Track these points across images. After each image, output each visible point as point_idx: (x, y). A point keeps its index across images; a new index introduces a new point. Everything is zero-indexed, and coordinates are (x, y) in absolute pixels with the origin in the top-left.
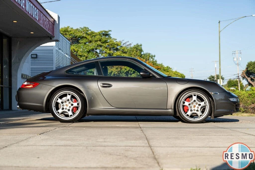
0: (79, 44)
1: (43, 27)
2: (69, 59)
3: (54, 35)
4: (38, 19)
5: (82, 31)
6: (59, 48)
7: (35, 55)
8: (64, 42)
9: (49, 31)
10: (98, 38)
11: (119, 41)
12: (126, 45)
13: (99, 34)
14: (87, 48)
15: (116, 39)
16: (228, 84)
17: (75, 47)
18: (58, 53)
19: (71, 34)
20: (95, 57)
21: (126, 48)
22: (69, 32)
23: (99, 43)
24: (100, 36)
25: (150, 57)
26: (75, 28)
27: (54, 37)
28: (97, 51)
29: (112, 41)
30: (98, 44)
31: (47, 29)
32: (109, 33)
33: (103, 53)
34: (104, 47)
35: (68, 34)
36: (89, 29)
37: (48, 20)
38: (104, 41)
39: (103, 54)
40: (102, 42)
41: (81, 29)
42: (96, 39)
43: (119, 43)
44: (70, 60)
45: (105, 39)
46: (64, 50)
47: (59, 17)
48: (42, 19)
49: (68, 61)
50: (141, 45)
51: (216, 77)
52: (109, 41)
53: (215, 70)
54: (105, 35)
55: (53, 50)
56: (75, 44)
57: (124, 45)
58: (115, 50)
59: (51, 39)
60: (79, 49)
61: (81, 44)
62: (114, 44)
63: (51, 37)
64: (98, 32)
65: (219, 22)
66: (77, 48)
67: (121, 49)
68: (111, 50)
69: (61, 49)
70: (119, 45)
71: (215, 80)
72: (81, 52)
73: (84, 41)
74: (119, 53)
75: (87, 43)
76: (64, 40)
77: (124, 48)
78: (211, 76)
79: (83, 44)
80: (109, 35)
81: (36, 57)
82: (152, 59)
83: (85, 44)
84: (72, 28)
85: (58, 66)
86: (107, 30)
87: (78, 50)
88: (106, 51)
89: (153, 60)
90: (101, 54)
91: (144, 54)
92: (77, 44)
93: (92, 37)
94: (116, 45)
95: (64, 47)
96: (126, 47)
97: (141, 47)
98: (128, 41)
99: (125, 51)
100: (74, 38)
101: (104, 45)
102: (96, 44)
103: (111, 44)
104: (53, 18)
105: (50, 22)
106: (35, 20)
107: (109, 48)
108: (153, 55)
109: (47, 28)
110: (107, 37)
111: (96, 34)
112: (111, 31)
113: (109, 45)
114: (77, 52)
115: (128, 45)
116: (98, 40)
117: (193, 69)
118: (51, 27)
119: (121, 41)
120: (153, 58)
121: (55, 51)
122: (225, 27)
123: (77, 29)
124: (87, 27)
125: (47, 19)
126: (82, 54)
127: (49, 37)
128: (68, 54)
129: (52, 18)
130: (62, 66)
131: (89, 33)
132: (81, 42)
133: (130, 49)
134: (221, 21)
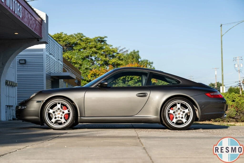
0: (73, 51)
1: (28, 26)
2: (61, 65)
3: (41, 36)
4: (22, 16)
5: (76, 37)
6: (50, 53)
7: (24, 61)
8: (55, 46)
9: (35, 32)
10: (93, 45)
11: (115, 48)
12: (123, 52)
13: (95, 40)
14: (82, 55)
15: (112, 46)
16: (229, 92)
17: (69, 54)
18: (49, 58)
19: (65, 40)
20: (90, 64)
21: (123, 55)
22: (63, 39)
23: (94, 49)
24: (95, 42)
25: (147, 63)
26: (69, 34)
27: (41, 38)
28: (92, 58)
29: (108, 48)
30: (93, 51)
31: (33, 29)
32: (105, 39)
33: (98, 60)
34: (99, 54)
35: (62, 41)
36: (84, 35)
37: (34, 19)
38: (100, 47)
39: (98, 62)
40: (97, 48)
41: (75, 35)
42: (91, 46)
43: (116, 50)
44: (63, 67)
45: (100, 46)
46: (55, 56)
47: (47, 17)
48: (27, 17)
49: (61, 67)
50: (138, 52)
51: (216, 84)
52: (104, 47)
53: (215, 78)
54: (100, 42)
55: (43, 55)
56: (69, 51)
57: (121, 52)
58: (110, 57)
59: (38, 41)
60: (74, 56)
61: (75, 51)
62: (110, 51)
63: (38, 39)
64: (93, 39)
65: (220, 25)
66: (71, 55)
67: (117, 56)
68: (107, 57)
69: (52, 55)
70: (115, 52)
71: (215, 87)
72: (75, 59)
73: (78, 47)
74: (115, 60)
75: (82, 50)
76: (55, 45)
77: (120, 55)
78: (211, 83)
79: (77, 51)
80: (105, 41)
81: (24, 62)
82: (149, 66)
83: (79, 50)
84: (66, 35)
85: (49, 72)
86: (102, 36)
87: (72, 57)
88: (101, 58)
89: (151, 67)
90: (96, 62)
91: (141, 61)
92: (70, 51)
93: (87, 43)
94: (112, 51)
95: (56, 52)
96: (123, 53)
97: (138, 53)
98: (125, 48)
99: (122, 58)
100: (68, 44)
101: (99, 51)
102: (91, 51)
103: (106, 51)
104: (41, 16)
105: (37, 21)
106: (18, 18)
107: (105, 55)
108: (151, 62)
109: (33, 27)
110: (102, 43)
111: (91, 40)
112: (106, 37)
113: (105, 51)
114: (71, 59)
115: (125, 52)
116: (93, 46)
117: (192, 76)
118: (38, 26)
119: (118, 47)
120: (151, 64)
121: (46, 56)
122: (228, 31)
123: (71, 36)
124: (81, 33)
125: (33, 17)
126: (77, 61)
127: (36, 38)
128: (60, 60)
129: (39, 17)
130: (53, 72)
131: (83, 40)
132: (75, 49)
133: (127, 56)
134: (223, 25)
